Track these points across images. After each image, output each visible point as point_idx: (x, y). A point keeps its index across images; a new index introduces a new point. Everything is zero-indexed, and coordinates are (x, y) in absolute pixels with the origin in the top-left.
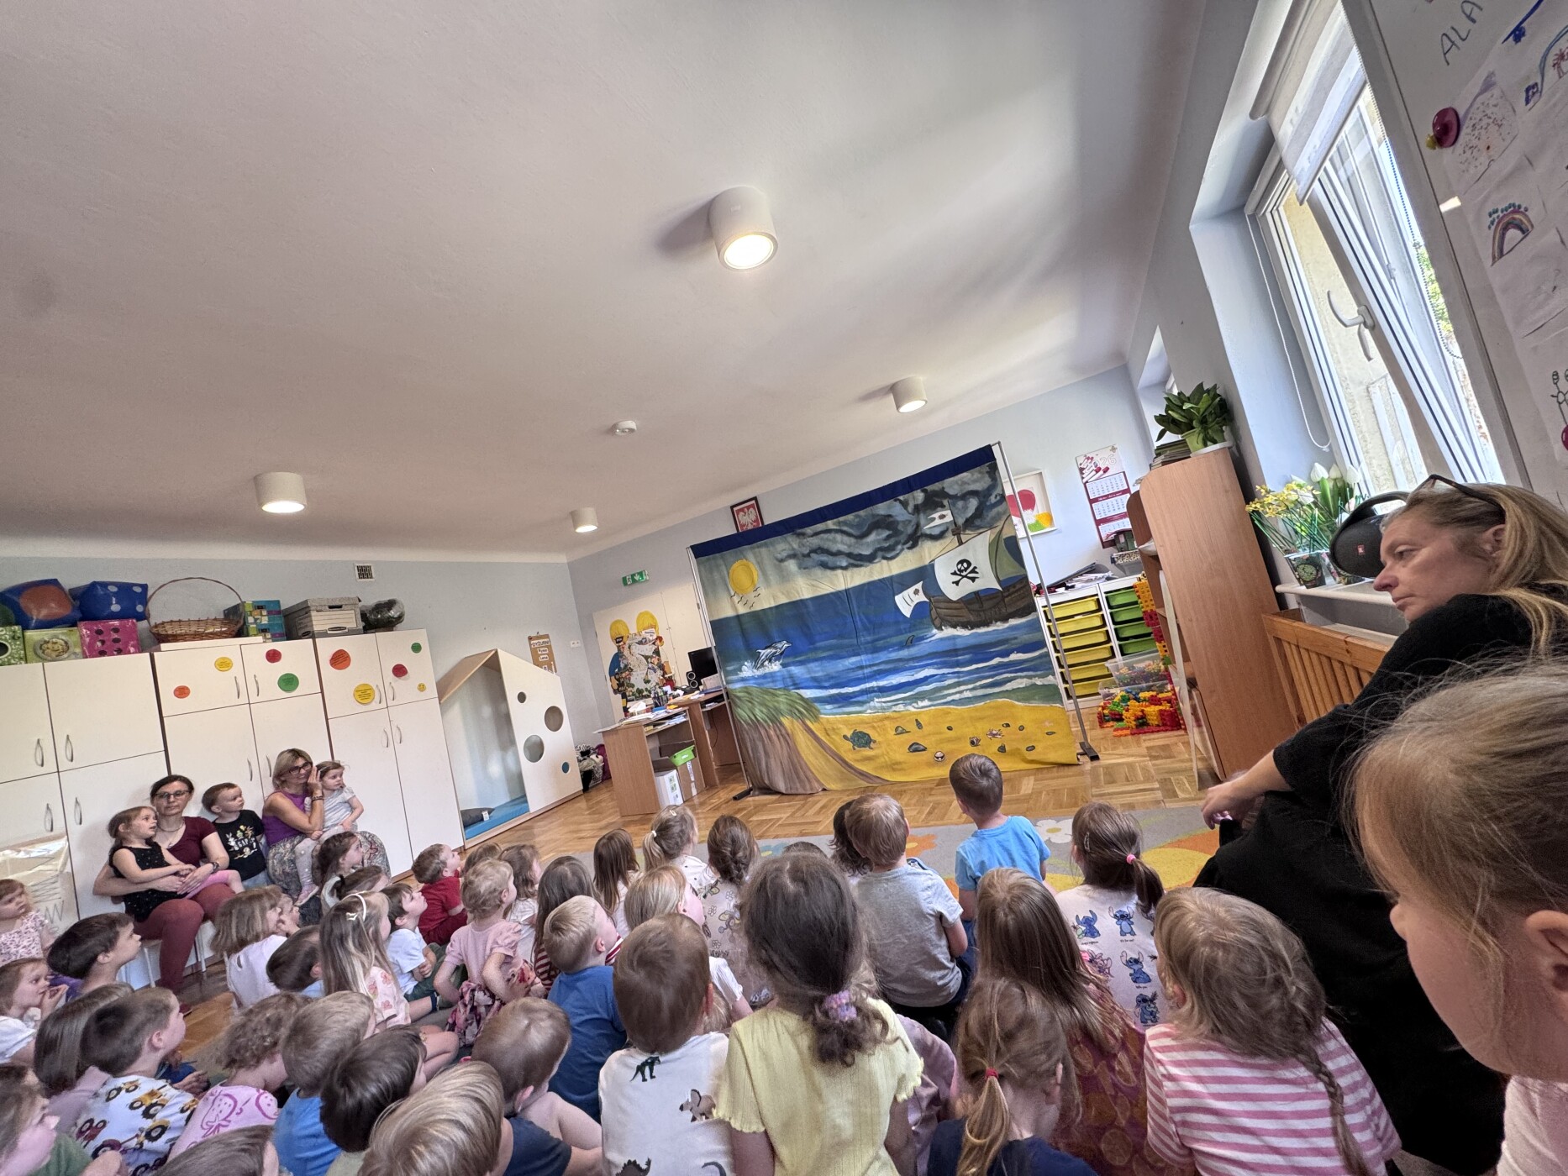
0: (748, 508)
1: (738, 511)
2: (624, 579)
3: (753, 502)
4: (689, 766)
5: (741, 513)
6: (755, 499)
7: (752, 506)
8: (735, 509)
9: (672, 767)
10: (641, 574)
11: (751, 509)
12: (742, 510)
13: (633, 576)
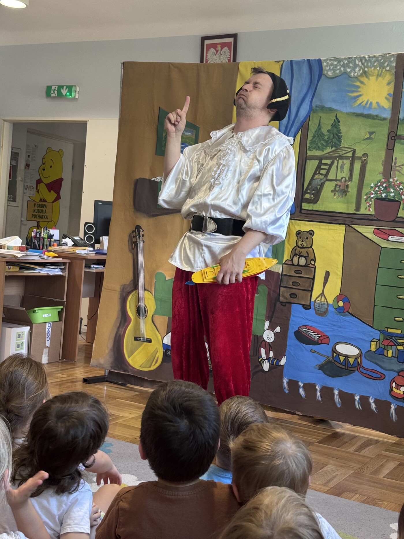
0: (223, 45)
1: (210, 46)
2: (49, 88)
3: (231, 40)
4: (48, 328)
5: (212, 50)
6: (235, 36)
7: (228, 45)
8: (207, 42)
9: (28, 322)
10: (70, 88)
11: (226, 49)
12: (214, 46)
13: (60, 87)
